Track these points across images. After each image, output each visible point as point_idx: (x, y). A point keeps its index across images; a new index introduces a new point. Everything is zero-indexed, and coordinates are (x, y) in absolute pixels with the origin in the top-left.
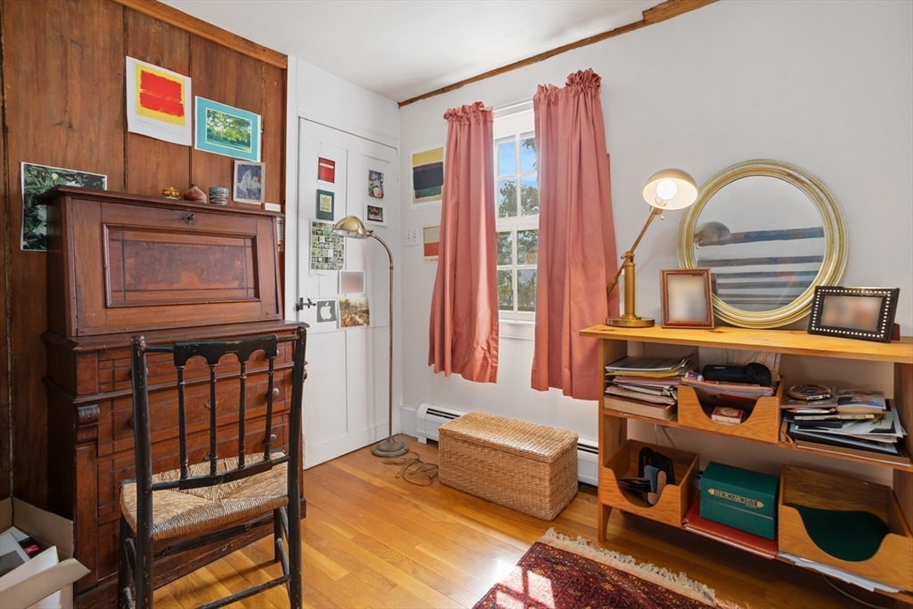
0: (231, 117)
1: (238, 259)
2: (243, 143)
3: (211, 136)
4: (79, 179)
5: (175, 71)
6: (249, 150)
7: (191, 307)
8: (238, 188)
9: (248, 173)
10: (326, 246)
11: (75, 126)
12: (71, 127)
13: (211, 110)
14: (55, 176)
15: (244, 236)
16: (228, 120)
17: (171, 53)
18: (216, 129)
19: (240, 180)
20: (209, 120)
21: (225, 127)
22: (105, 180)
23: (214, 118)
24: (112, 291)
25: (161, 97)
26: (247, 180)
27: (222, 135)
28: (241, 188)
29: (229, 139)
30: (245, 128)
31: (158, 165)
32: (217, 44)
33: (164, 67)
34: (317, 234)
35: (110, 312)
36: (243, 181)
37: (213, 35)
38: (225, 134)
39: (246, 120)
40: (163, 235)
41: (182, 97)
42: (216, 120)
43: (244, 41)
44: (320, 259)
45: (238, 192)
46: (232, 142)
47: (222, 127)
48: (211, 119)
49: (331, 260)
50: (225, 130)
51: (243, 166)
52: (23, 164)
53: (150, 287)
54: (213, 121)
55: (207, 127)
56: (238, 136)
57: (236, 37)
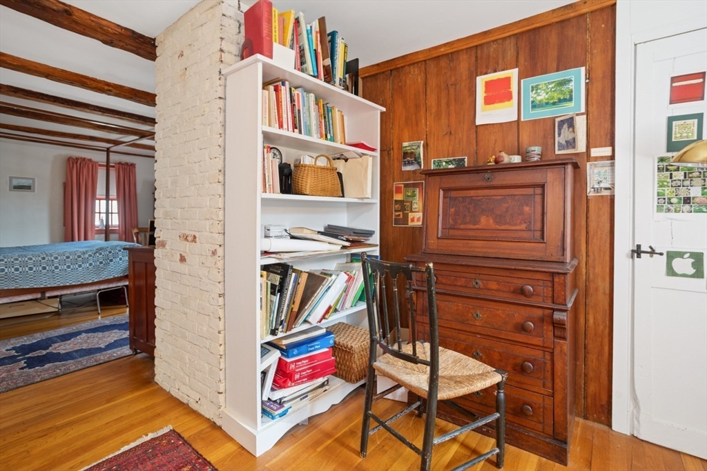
0: (552, 82)
1: (527, 206)
2: (565, 100)
3: (535, 106)
4: (454, 163)
5: (507, 69)
6: (572, 104)
7: (485, 242)
8: (559, 142)
9: (565, 126)
10: (687, 183)
11: (452, 133)
12: (451, 133)
13: (534, 85)
14: (444, 164)
15: (534, 186)
16: (550, 86)
17: (503, 58)
18: (539, 98)
19: (559, 135)
20: (532, 94)
21: (547, 93)
22: (466, 160)
23: (537, 90)
24: (443, 229)
25: (498, 93)
26: (564, 132)
27: (545, 101)
28: (561, 141)
29: (551, 101)
30: (567, 86)
31: (496, 141)
32: (539, 28)
33: (499, 71)
34: (667, 170)
35: (440, 241)
36: (562, 135)
37: (533, 24)
38: (548, 99)
39: (567, 78)
40: (472, 191)
41: (511, 86)
42: (539, 91)
43: (563, 9)
44: (674, 200)
45: (559, 146)
46: (554, 104)
47: (545, 94)
48: (534, 92)
49: (697, 200)
50: (547, 97)
51: (561, 121)
52: (432, 160)
53: (462, 227)
54: (536, 93)
55: (531, 99)
56: (559, 96)
57: (554, 11)
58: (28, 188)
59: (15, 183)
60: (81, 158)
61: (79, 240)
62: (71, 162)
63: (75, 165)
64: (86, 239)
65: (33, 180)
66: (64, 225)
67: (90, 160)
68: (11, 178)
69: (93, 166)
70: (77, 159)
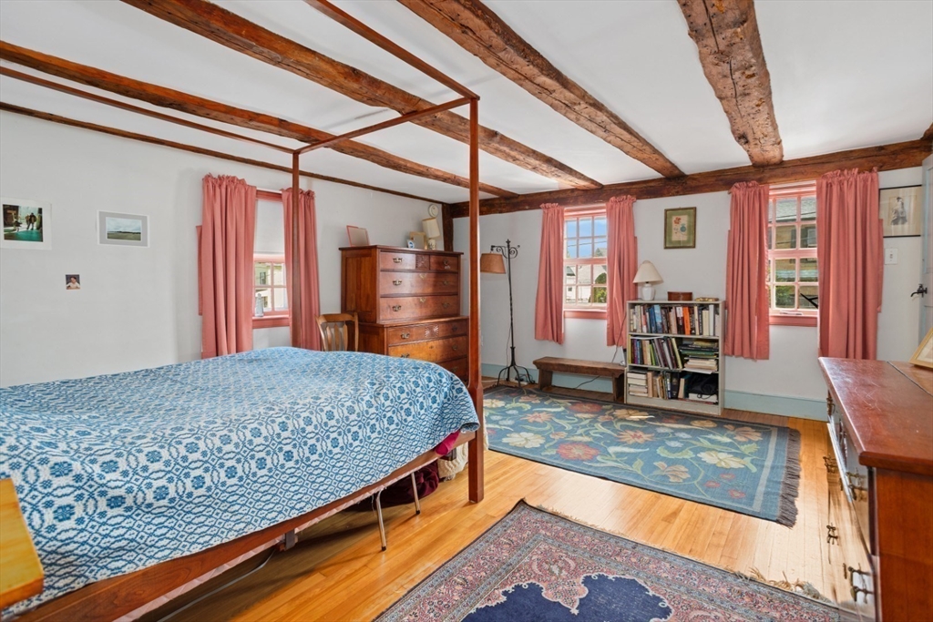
58: (136, 236)
59: (112, 225)
60: (228, 177)
61: (229, 352)
62: (212, 184)
63: (218, 190)
64: (238, 350)
65: (144, 219)
66: (201, 314)
67: (242, 182)
68: (103, 216)
69: (246, 193)
70: (221, 178)
